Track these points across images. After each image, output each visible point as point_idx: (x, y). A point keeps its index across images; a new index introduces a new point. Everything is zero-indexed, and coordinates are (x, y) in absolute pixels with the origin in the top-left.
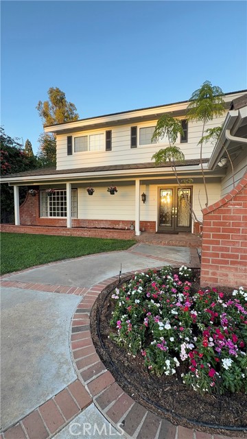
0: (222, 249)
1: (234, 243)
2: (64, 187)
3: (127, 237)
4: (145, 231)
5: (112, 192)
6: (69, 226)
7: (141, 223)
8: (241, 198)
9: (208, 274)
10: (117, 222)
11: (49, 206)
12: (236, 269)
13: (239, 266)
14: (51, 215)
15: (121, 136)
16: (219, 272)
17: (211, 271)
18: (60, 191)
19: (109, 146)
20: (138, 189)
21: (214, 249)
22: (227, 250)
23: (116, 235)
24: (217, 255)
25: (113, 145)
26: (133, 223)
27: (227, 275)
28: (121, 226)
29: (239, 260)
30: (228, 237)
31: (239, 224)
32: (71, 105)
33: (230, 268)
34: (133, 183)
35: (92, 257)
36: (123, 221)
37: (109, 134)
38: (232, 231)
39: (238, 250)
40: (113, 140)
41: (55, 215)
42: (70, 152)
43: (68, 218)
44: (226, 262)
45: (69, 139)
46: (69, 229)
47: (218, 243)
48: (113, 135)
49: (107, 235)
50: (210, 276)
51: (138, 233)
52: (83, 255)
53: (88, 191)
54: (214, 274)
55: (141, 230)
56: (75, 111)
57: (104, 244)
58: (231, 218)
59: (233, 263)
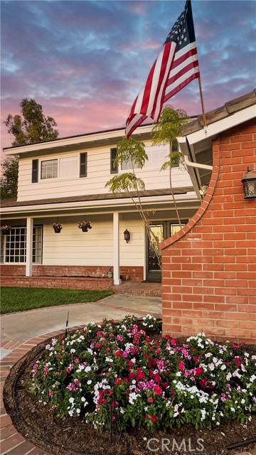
0: (183, 290)
1: (196, 282)
2: (24, 223)
3: (103, 286)
4: (129, 279)
5: (85, 229)
6: (28, 274)
7: (121, 268)
8: (200, 230)
9: (170, 322)
10: (94, 268)
11: (5, 249)
12: (200, 314)
13: (203, 310)
14: (7, 261)
15: (99, 159)
16: (182, 318)
17: (173, 318)
18: (20, 228)
19: (83, 172)
20: (116, 226)
21: (175, 290)
22: (189, 290)
23: (88, 286)
24: (178, 298)
25: (89, 170)
26: (111, 269)
27: (191, 322)
28: (98, 274)
29: (203, 302)
30: (189, 275)
31: (199, 260)
32: (50, 119)
33: (193, 312)
34: (110, 218)
35: (45, 310)
36: (100, 267)
37: (83, 158)
38: (193, 267)
39: (201, 290)
40: (89, 164)
41: (12, 261)
42: (35, 179)
43: (28, 263)
44: (189, 306)
45: (35, 163)
46: (28, 279)
47: (178, 282)
48: (89, 158)
49: (77, 284)
50: (172, 324)
51: (117, 281)
52: (35, 308)
53: (55, 228)
54: (176, 321)
55: (121, 277)
56: (54, 128)
57: (67, 296)
58: (191, 252)
59: (197, 306)
